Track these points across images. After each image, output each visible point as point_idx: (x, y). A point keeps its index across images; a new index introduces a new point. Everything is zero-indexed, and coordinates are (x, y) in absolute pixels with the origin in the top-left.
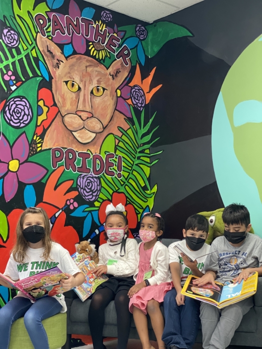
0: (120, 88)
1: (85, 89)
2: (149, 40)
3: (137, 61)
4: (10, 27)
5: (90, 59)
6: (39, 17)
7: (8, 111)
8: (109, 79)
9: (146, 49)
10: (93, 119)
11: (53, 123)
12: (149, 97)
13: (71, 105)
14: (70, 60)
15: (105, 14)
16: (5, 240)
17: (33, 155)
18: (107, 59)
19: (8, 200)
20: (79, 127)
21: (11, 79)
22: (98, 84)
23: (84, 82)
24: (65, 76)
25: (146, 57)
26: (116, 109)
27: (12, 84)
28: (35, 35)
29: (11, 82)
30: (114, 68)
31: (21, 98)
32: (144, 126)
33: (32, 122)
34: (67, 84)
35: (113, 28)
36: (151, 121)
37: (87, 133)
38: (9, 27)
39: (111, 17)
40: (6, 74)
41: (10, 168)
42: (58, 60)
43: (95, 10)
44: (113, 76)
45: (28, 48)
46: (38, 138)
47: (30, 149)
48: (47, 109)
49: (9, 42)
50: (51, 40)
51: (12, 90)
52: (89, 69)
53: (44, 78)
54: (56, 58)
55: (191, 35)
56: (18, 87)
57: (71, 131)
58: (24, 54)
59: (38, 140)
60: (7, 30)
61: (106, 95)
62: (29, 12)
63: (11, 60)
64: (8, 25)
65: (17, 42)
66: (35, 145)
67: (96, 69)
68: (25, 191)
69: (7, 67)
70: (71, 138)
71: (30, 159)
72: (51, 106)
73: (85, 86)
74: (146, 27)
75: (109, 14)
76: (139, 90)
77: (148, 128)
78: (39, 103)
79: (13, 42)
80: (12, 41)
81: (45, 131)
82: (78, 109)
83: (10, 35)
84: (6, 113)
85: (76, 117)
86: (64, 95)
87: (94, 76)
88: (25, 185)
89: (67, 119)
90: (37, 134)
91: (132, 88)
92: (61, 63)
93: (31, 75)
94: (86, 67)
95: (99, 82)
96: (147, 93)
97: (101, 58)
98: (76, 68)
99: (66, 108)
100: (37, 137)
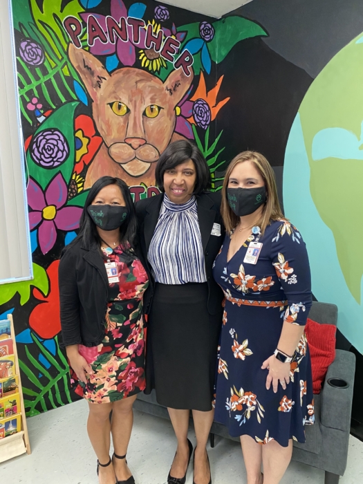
0: (179, 105)
1: (135, 111)
2: (217, 41)
3: (201, 69)
4: (30, 38)
5: (141, 71)
6: (70, 21)
7: (36, 149)
8: (166, 95)
9: (212, 53)
10: (147, 146)
11: (97, 156)
12: (215, 112)
13: (118, 132)
14: (116, 75)
15: (160, 10)
16: (46, 295)
17: (73, 197)
18: (163, 70)
19: (45, 252)
20: (130, 157)
21: (36, 108)
22: (151, 102)
23: (133, 102)
24: (109, 96)
25: (213, 63)
26: (174, 131)
27: (39, 114)
28: (65, 46)
29: (37, 111)
30: (173, 81)
31: (52, 130)
32: (209, 147)
33: (69, 159)
34: (111, 107)
35: (170, 28)
36: (217, 140)
37: (140, 164)
38: (28, 39)
39: (168, 14)
40: (29, 102)
41: (45, 216)
42: (98, 77)
43: (146, 7)
44: (170, 90)
45: (57, 65)
46: (78, 177)
47: (68, 191)
48: (87, 140)
49: (30, 60)
50: (89, 51)
51: (39, 122)
52: (140, 85)
53: (81, 102)
54: (96, 75)
55: (265, 34)
56: (47, 118)
57: (120, 164)
58: (51, 73)
59: (78, 179)
60: (26, 43)
61: (163, 115)
62: (55, 16)
63: (35, 83)
64: (27, 36)
65: (41, 57)
66: (74, 185)
67: (149, 83)
68: (66, 239)
69: (30, 93)
70: (120, 171)
71: (69, 203)
72: (93, 137)
73: (135, 106)
74: (213, 24)
75: (164, 10)
76: (202, 104)
77: (214, 148)
78: (77, 135)
79: (36, 59)
80: (34, 57)
81: (86, 167)
82: (127, 136)
83: (31, 49)
84: (33, 151)
85: (125, 146)
86: (108, 121)
87: (147, 93)
88: (66, 232)
89: (114, 150)
90: (76, 172)
91: (194, 103)
92: (103, 80)
93: (64, 100)
94: (136, 82)
95: (153, 99)
96: (213, 107)
97: (155, 69)
98: (123, 85)
99: (112, 137)
100: (76, 176)
